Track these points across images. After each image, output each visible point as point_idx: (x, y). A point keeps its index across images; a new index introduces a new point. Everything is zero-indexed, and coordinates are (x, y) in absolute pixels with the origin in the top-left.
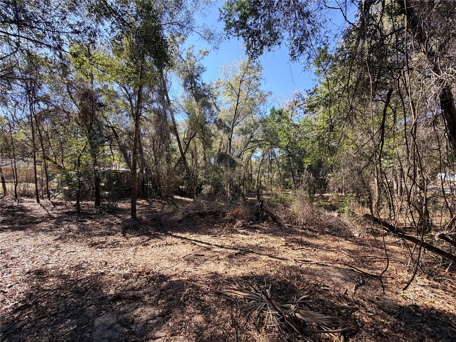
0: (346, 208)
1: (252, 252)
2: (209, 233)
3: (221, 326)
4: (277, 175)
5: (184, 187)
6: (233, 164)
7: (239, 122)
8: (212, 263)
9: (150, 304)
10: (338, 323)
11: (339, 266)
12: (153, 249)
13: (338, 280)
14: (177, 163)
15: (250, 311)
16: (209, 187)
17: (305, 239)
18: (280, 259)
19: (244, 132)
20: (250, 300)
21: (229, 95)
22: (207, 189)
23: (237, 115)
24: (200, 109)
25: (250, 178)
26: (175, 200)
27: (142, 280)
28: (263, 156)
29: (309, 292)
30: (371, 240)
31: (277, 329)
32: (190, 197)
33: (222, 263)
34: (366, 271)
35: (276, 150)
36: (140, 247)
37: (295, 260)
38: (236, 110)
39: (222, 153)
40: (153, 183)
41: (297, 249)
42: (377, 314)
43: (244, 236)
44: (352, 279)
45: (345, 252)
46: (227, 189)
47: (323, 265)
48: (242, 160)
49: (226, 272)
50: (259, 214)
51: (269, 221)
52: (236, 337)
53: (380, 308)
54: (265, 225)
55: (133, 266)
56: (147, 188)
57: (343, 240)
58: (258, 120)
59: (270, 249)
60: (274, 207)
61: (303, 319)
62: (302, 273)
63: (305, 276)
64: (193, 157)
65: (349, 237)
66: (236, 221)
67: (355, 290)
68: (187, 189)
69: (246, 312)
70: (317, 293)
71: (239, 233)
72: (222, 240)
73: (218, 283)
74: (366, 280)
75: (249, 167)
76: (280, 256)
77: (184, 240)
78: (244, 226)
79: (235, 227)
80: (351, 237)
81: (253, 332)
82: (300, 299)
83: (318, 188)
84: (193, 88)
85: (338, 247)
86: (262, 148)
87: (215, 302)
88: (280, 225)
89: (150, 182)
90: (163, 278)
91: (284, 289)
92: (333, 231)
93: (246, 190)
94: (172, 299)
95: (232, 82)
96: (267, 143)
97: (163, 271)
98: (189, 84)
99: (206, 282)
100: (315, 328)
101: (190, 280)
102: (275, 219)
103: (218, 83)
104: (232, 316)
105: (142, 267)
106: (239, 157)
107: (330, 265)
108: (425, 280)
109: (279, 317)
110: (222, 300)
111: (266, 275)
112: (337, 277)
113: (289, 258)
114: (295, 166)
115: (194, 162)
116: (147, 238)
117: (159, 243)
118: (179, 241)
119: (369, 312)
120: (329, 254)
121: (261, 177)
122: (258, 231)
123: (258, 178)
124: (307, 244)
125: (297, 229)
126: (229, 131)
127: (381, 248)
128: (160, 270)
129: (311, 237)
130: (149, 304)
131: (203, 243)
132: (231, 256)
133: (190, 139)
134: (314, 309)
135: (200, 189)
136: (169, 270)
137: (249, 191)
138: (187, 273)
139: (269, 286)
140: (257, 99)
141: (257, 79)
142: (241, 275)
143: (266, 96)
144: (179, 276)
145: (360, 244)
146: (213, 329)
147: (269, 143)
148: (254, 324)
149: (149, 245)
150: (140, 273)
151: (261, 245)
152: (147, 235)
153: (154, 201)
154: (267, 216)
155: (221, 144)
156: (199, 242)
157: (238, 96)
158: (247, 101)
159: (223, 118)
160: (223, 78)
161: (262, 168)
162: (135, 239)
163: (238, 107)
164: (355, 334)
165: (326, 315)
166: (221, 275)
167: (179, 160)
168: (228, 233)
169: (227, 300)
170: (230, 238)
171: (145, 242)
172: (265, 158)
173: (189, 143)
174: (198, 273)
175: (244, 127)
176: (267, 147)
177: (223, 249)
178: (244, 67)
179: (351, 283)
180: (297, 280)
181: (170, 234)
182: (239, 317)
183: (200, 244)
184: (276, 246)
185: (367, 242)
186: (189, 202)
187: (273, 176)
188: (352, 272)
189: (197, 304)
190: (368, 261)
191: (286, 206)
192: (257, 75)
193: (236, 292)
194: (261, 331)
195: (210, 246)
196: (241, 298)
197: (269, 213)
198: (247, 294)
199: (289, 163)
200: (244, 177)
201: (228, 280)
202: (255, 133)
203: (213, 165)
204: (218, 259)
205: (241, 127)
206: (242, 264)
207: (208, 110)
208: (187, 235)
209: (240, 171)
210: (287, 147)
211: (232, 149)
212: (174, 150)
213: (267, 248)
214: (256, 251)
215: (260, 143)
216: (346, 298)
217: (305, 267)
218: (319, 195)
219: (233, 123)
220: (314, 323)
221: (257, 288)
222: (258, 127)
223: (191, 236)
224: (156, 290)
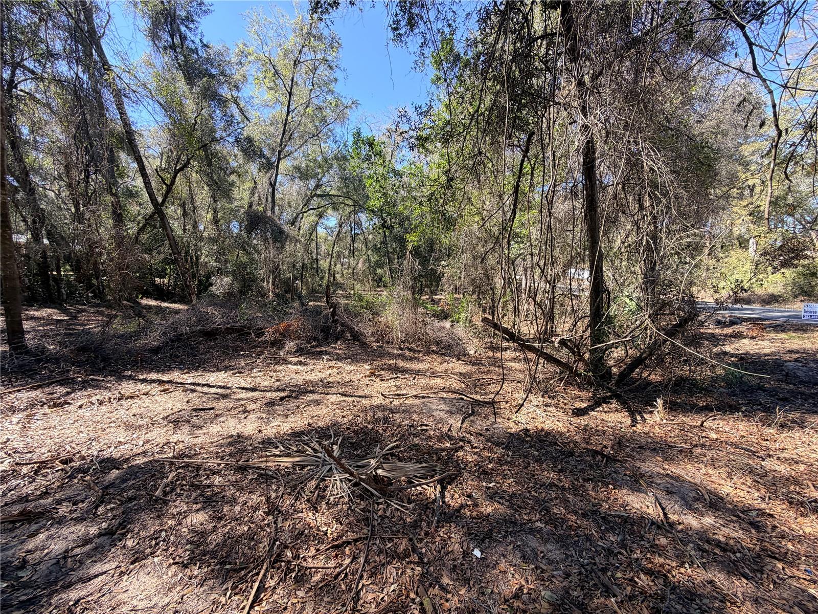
0: (462, 316)
1: (313, 392)
2: (227, 367)
3: (246, 519)
4: (364, 263)
5: (166, 281)
6: (279, 237)
7: (291, 153)
8: (231, 420)
9: (75, 519)
10: (435, 470)
11: (445, 395)
12: (81, 411)
13: (442, 414)
14: (144, 226)
15: (301, 483)
16: (227, 280)
17: (401, 363)
18: (360, 397)
19: (303, 174)
20: (303, 467)
21: (271, 89)
22: (221, 285)
23: (287, 136)
24: (198, 104)
25: (315, 266)
26: (143, 308)
27: (50, 477)
28: (340, 226)
29: (400, 438)
30: (488, 357)
31: (346, 499)
32: (181, 301)
33: (252, 416)
34: (478, 397)
35: (363, 217)
36: (42, 411)
37: (382, 395)
38: (286, 124)
39: (256, 212)
40: (77, 268)
41: (388, 380)
42: (484, 448)
43: (299, 367)
44: (459, 410)
45: (455, 377)
46: (268, 285)
47: (423, 397)
48: (299, 229)
49: (260, 431)
50: (329, 328)
51: (346, 340)
52: (273, 529)
53: (488, 441)
54: (339, 347)
55: (22, 453)
56: (58, 280)
57: (454, 360)
58: (332, 155)
59: (344, 384)
60: (356, 317)
61: (388, 475)
62: (393, 413)
63: (397, 416)
64: (185, 214)
65: (462, 355)
66: (284, 343)
67: (462, 424)
68: (176, 285)
69: (295, 487)
70: (412, 436)
71: (290, 363)
72: (255, 377)
73: (243, 451)
74: (476, 409)
75: (313, 245)
76: (360, 393)
77: (167, 386)
78: (300, 351)
79: (282, 354)
80: (466, 355)
81: (305, 513)
82: (386, 449)
83: (427, 286)
84: (178, 50)
85: (446, 371)
86: (338, 210)
87: (235, 484)
88: (364, 345)
89: (68, 267)
90: (109, 463)
91: (363, 439)
92: (442, 348)
93: (308, 289)
94: (135, 499)
95: (277, 59)
96: (347, 202)
97: (109, 451)
98: (166, 36)
99: (218, 453)
100: (403, 483)
101: (181, 455)
102: (357, 337)
103: (244, 54)
104: (268, 499)
105: (49, 451)
106: (293, 223)
107: (433, 396)
108: (541, 399)
109: (350, 481)
110: (250, 477)
111: (335, 425)
112: (439, 409)
113: (374, 394)
114: (394, 248)
115: (189, 227)
116: (62, 390)
117: (98, 397)
118: (155, 389)
119: (476, 448)
120: (433, 382)
121: (335, 265)
122: (325, 357)
123: (330, 267)
124: (404, 371)
125: (390, 350)
126: (269, 166)
127: (499, 367)
128: (101, 451)
129: (411, 359)
130: (71, 519)
131: (213, 386)
132: (271, 404)
133: (176, 172)
134: (405, 459)
135: (205, 285)
136: (127, 446)
137: (313, 291)
138: (173, 444)
139: (338, 439)
140: (328, 110)
141: (331, 68)
142: (290, 431)
143: (346, 107)
144: (152, 454)
145: (475, 364)
146: (229, 527)
147: (350, 202)
148: (308, 501)
149: (69, 404)
150: (43, 464)
151: (330, 380)
152: (62, 385)
153: (84, 311)
154: (343, 331)
155: (252, 193)
156: (204, 385)
157: (290, 94)
158: (309, 110)
159: (257, 137)
160: (255, 44)
161: (337, 249)
162: (24, 397)
163: (289, 118)
164: (455, 478)
165: (421, 463)
166: (248, 438)
167: (149, 220)
168: (269, 365)
169: (260, 475)
170: (271, 374)
171: (59, 398)
172: (344, 231)
173: (173, 181)
174: (198, 441)
175: (303, 165)
176: (348, 210)
177: (256, 394)
178: (302, 30)
179: (458, 415)
180: (384, 424)
181: (130, 378)
182: (282, 497)
183: (205, 389)
184: (354, 378)
185: (484, 361)
186: (177, 312)
187: (357, 264)
188: (461, 401)
189: (194, 495)
190: (482, 385)
191: (376, 314)
192: (330, 58)
193: (278, 459)
194: (319, 508)
195: (228, 391)
196: (286, 467)
197: (347, 326)
198: (298, 459)
199: (384, 242)
200: (303, 264)
201: (263, 442)
202: (324, 180)
203: (235, 235)
204: (245, 412)
205: (296, 163)
206: (292, 413)
207: (218, 111)
208: (175, 375)
209: (294, 251)
210: (381, 210)
211: (277, 208)
212: (131, 194)
213: (339, 383)
214: (321, 390)
215: (335, 199)
216: (449, 437)
217: (398, 403)
218: (428, 297)
219: (280, 152)
220: (403, 478)
221: (317, 447)
222: (331, 168)
223: (185, 376)
224: (90, 489)
